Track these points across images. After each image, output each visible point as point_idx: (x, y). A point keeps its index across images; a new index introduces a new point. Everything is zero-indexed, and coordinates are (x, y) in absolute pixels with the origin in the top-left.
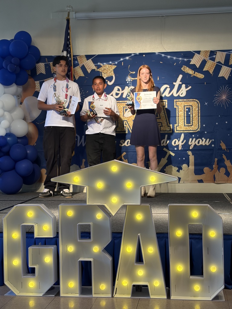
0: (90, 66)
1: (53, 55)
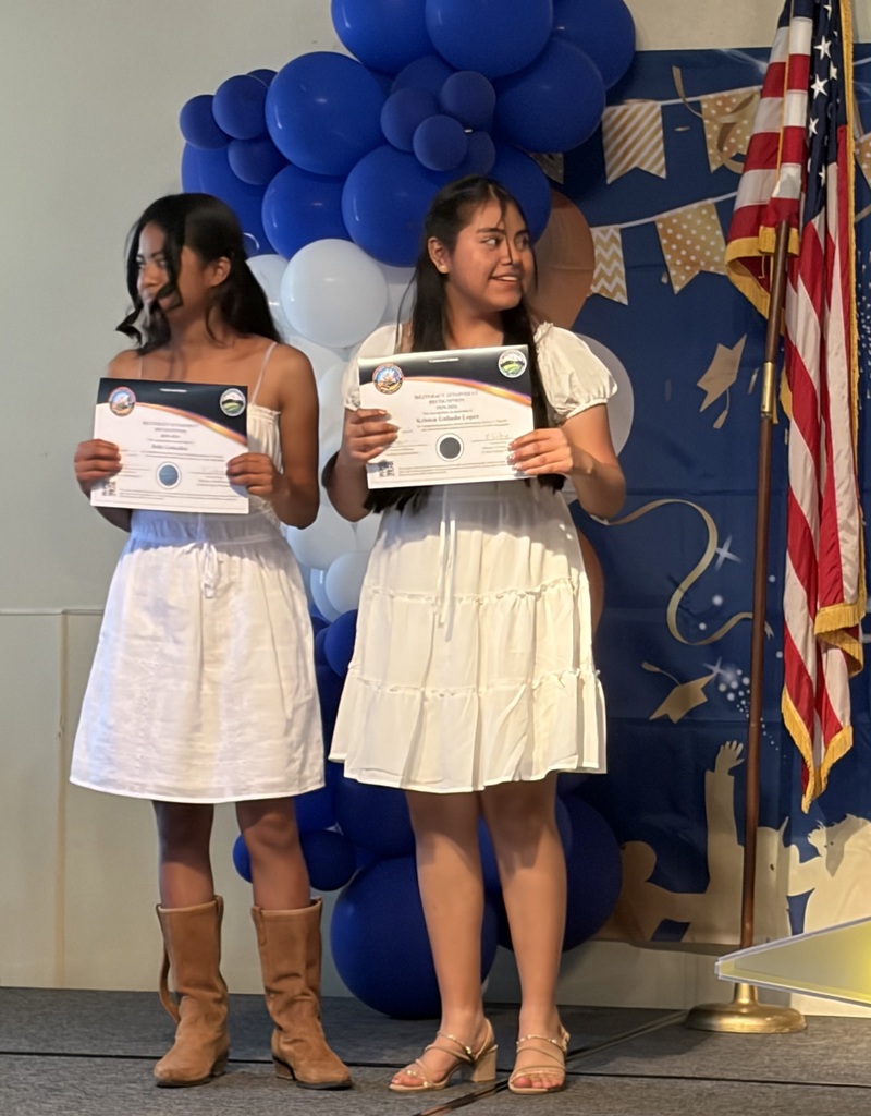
1: (725, 39)
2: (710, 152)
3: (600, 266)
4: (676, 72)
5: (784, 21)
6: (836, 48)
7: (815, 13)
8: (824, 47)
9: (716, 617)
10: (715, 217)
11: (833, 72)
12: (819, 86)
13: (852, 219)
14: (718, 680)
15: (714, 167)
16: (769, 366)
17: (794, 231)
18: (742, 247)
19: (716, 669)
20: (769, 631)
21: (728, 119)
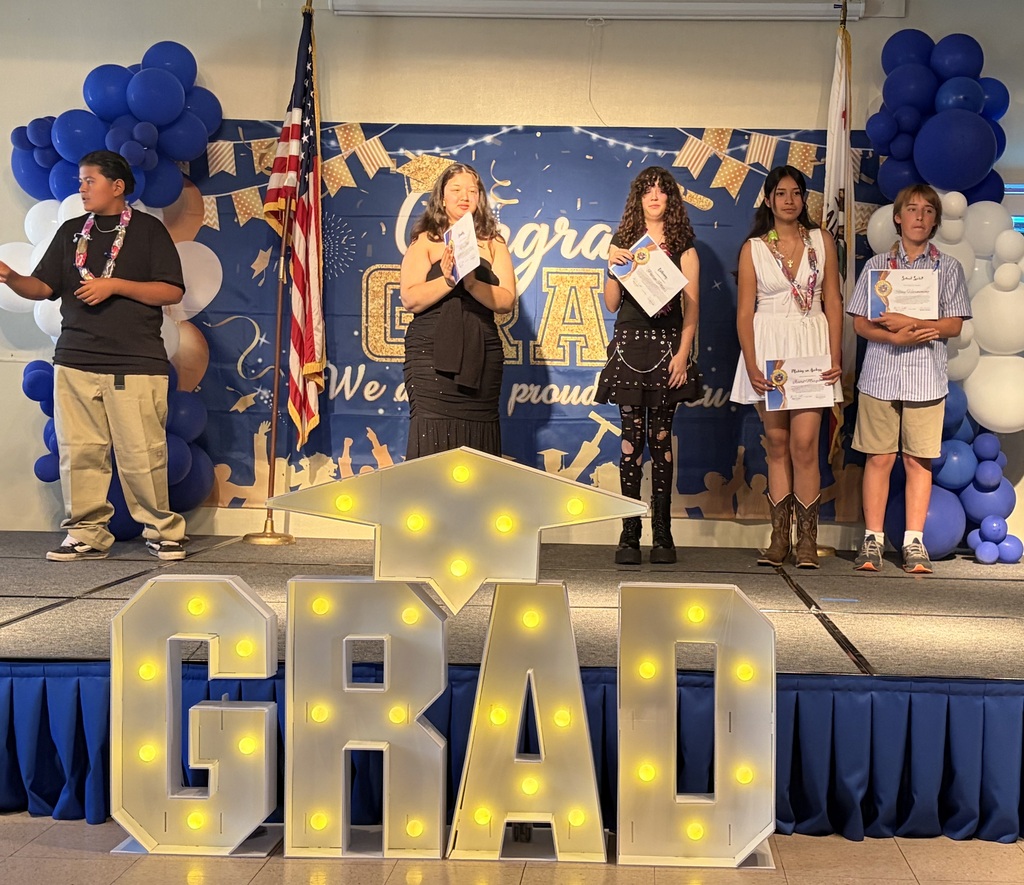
0: (375, 156)
1: (262, 117)
2: (256, 165)
3: (207, 213)
4: (240, 129)
5: (290, 109)
6: (313, 122)
7: (303, 107)
8: (307, 122)
9: (259, 367)
10: (258, 194)
11: (311, 133)
12: (305, 138)
13: (320, 197)
14: (260, 394)
15: (257, 172)
16: (282, 258)
17: (293, 201)
18: (271, 206)
19: (259, 390)
20: (282, 374)
21: (264, 151)
